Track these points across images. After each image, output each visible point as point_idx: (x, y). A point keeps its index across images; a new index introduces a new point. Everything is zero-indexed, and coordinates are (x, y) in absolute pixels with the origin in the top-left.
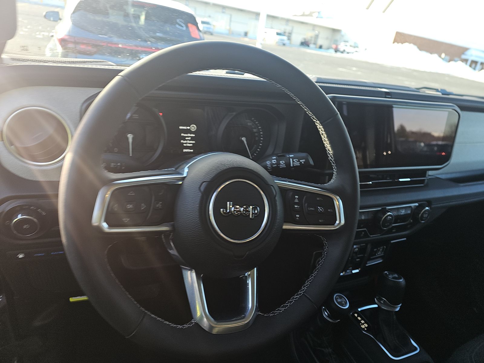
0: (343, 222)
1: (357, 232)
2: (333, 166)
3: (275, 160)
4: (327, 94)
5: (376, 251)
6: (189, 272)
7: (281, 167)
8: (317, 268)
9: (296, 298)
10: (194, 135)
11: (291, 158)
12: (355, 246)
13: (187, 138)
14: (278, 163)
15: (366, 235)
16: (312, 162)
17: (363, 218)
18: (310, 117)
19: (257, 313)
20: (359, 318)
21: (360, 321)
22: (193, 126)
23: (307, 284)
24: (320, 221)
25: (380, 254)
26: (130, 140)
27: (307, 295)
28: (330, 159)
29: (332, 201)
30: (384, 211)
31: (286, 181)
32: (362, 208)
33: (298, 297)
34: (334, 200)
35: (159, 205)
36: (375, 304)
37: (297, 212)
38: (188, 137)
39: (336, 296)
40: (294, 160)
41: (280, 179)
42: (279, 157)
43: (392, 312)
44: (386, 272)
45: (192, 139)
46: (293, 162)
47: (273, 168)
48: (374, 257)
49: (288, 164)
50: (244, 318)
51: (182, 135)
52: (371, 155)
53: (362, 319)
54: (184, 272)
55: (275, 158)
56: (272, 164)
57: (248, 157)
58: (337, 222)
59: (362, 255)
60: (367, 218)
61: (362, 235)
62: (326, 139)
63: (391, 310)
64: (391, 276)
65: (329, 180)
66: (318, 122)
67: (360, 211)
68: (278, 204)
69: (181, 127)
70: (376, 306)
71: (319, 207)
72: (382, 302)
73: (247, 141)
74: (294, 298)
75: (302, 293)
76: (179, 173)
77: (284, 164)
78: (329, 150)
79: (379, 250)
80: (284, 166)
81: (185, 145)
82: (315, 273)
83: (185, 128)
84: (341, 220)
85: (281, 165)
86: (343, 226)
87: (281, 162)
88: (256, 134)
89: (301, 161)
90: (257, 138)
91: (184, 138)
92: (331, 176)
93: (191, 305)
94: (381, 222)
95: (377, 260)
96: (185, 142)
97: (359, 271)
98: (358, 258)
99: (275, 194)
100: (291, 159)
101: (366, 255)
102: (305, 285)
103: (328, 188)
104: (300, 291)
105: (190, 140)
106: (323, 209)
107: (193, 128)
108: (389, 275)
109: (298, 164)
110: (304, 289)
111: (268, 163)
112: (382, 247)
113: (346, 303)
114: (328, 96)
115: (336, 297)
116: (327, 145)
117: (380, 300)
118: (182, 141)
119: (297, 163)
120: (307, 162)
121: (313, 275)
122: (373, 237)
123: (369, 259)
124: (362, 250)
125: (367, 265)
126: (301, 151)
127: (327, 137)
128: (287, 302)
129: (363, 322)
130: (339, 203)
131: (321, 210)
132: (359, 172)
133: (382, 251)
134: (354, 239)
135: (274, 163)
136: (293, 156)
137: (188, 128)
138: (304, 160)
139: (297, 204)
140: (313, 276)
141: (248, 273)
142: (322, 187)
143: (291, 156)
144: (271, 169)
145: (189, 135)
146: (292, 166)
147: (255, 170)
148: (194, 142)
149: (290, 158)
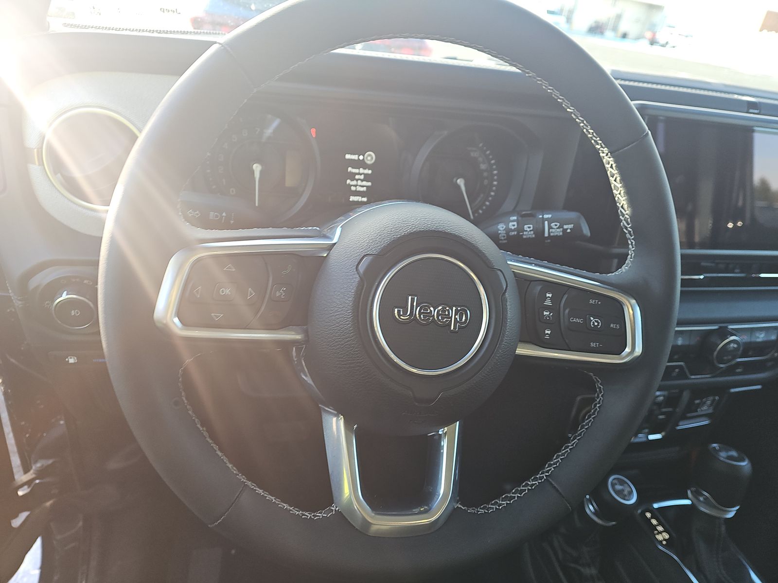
0: (639, 350)
1: (667, 367)
2: (629, 239)
3: (515, 223)
4: (631, 101)
5: (699, 404)
6: (334, 419)
7: (524, 237)
8: (578, 433)
9: (533, 485)
10: (370, 172)
11: (547, 219)
12: (658, 393)
13: (357, 177)
14: (520, 229)
15: (682, 375)
16: (586, 231)
17: (680, 342)
18: (589, 140)
19: (454, 504)
20: (654, 522)
21: (654, 528)
22: (369, 155)
23: (555, 461)
24: (593, 345)
25: (705, 409)
26: (257, 175)
27: (553, 483)
28: (624, 225)
29: (619, 308)
30: (724, 333)
31: (531, 264)
32: (680, 324)
33: (536, 484)
34: (624, 307)
35: (280, 293)
36: (687, 498)
37: (548, 324)
38: (359, 174)
39: (614, 479)
40: (553, 224)
41: (520, 260)
42: (524, 217)
43: (719, 518)
44: (715, 445)
45: (367, 178)
46: (550, 227)
47: (509, 237)
48: (695, 414)
49: (539, 232)
50: (426, 512)
51: (350, 169)
52: (704, 225)
53: (660, 524)
54: (326, 418)
55: (515, 218)
56: (508, 231)
57: (466, 216)
58: (628, 350)
59: (670, 409)
60: (687, 343)
61: (674, 374)
62: (619, 185)
63: (718, 515)
64: (723, 455)
65: (619, 266)
66: (606, 150)
67: (677, 329)
68: (509, 307)
69: (348, 156)
70: (687, 502)
71: (592, 318)
72: (701, 499)
73: (466, 185)
74: (527, 485)
75: (545, 478)
76: (325, 237)
77: (530, 231)
78: (622, 207)
79: (705, 403)
80: (531, 235)
81: (353, 188)
82: (573, 442)
83: (355, 157)
84: (635, 347)
85: (525, 233)
86: (638, 358)
87: (526, 226)
88: (485, 174)
89: (565, 227)
90: (486, 182)
91: (352, 176)
92: (622, 259)
93: (332, 478)
94: (715, 353)
95: (698, 420)
96: (354, 183)
97: (663, 437)
98: (662, 414)
99: (505, 287)
100: (546, 223)
101: (678, 410)
102: (552, 463)
103: (613, 282)
104: (540, 473)
105: (362, 181)
106: (599, 321)
107: (369, 158)
108: (720, 450)
109: (559, 232)
110: (550, 470)
111: (501, 227)
112: (711, 398)
113: (631, 492)
114: (633, 103)
115: (614, 482)
116: (620, 198)
117: (697, 494)
118: (348, 181)
119: (558, 230)
120: (577, 229)
121: (570, 444)
122: (695, 379)
123: (684, 418)
124: (672, 401)
125: (679, 428)
126: (568, 207)
127: (622, 180)
128: (514, 491)
129: (660, 528)
130: (633, 313)
131: (596, 324)
132: (682, 256)
133: (711, 405)
134: (661, 379)
135: (513, 228)
136: (550, 216)
137: (361, 157)
138: (571, 226)
139: (547, 308)
140: (570, 447)
141: (443, 429)
142: (603, 280)
143: (546, 216)
144: (505, 240)
145: (362, 171)
146: (546, 235)
147: (468, 239)
148: (369, 184)
149: (543, 220)
